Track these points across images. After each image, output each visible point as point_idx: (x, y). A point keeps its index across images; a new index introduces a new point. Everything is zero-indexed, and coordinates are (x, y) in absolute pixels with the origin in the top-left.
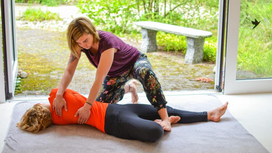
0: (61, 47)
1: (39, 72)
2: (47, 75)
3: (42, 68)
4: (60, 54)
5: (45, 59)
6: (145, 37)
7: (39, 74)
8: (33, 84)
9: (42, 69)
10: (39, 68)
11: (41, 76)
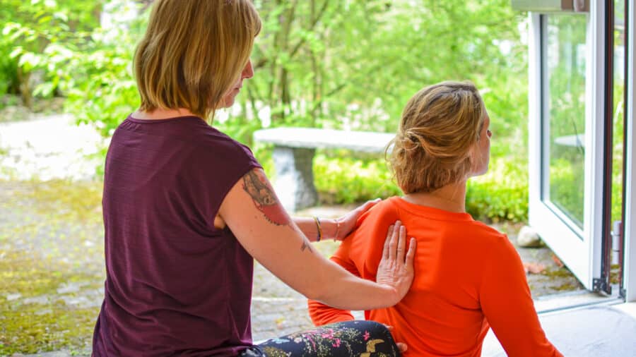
0: (47, 216)
1: (20, 290)
2: (53, 299)
3: (23, 279)
4: (52, 235)
5: (17, 252)
6: (285, 170)
7: (24, 298)
8: (28, 332)
9: (23, 283)
10: (12, 279)
11: (37, 304)
